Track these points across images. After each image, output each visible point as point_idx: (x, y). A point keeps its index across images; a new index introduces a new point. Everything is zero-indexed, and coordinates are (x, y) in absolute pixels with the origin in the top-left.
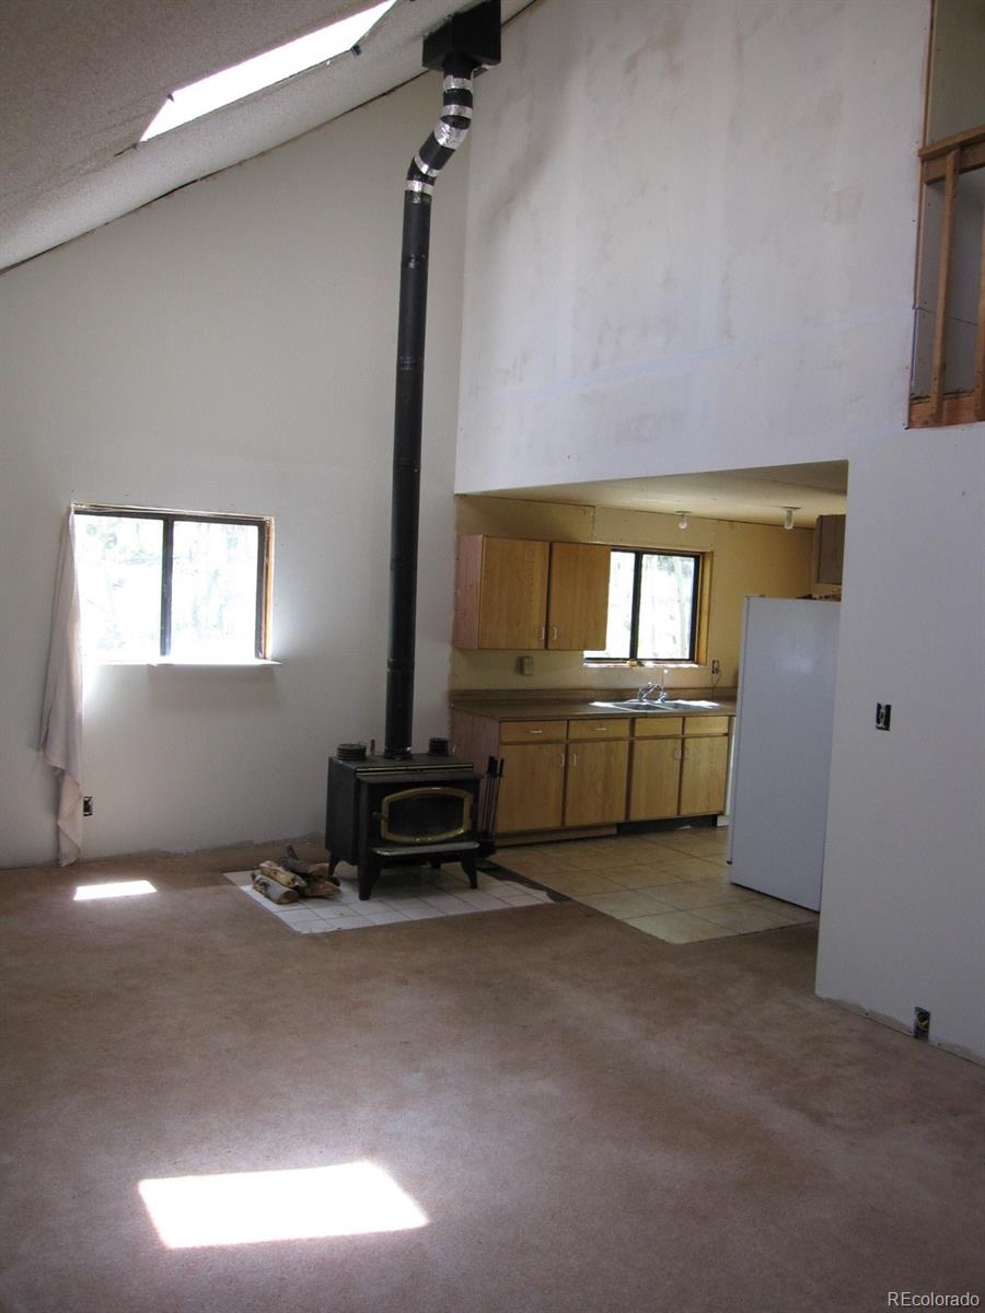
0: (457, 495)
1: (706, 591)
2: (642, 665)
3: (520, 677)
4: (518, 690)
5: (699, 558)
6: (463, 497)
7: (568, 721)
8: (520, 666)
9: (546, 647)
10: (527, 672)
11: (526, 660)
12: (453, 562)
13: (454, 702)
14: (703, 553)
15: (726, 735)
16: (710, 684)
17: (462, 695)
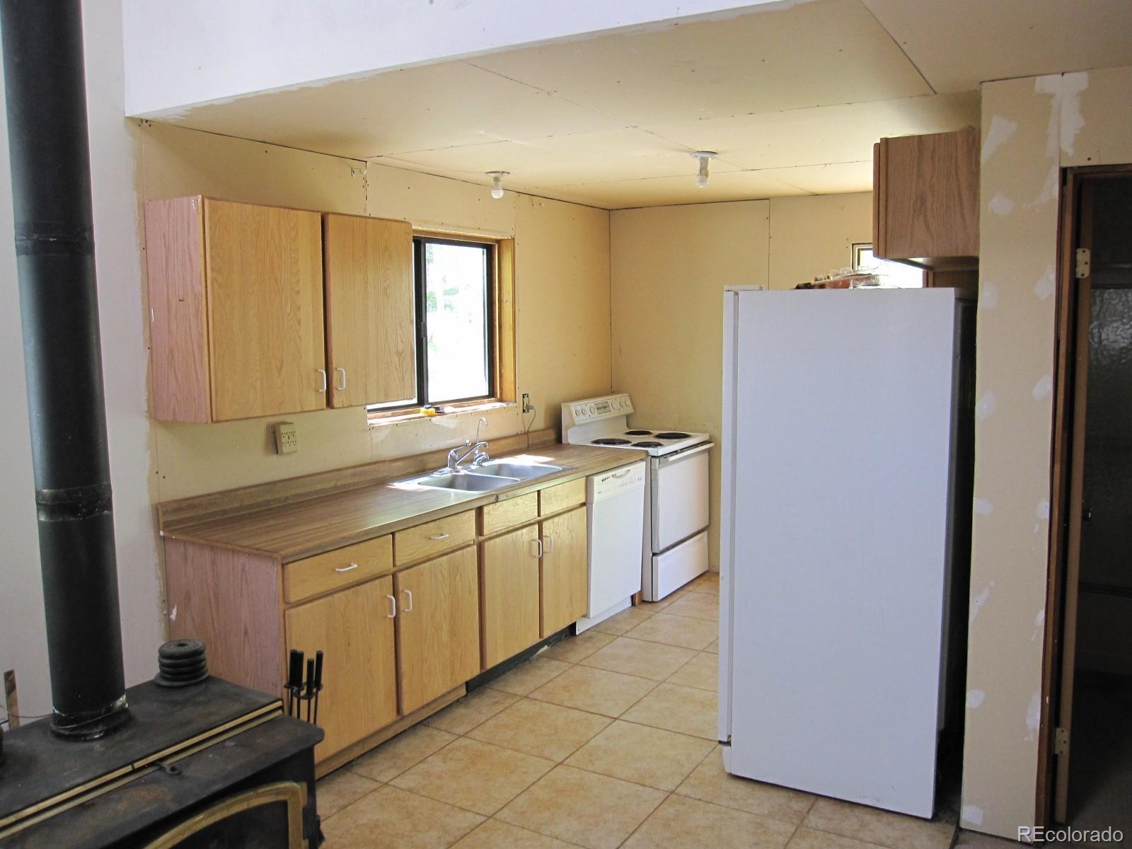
0: (132, 119)
1: (507, 296)
2: (442, 413)
3: (274, 458)
4: (274, 483)
5: (490, 248)
6: (143, 124)
7: (393, 534)
8: (274, 441)
9: (329, 403)
10: (286, 449)
11: (284, 429)
12: (136, 254)
13: (167, 525)
14: (499, 241)
15: (583, 504)
16: (521, 429)
17: (179, 510)
